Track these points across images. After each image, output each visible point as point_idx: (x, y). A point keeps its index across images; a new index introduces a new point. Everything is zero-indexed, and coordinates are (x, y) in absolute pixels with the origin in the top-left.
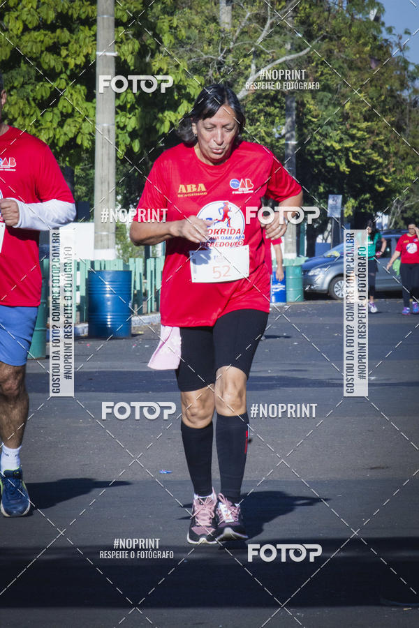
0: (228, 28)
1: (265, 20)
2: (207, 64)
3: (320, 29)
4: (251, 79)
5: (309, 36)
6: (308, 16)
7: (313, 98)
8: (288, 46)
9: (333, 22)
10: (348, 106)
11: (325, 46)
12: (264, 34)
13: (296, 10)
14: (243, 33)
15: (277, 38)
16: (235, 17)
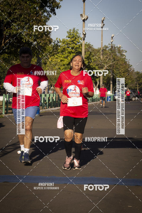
0: (102, 59)
1: (108, 58)
2: (99, 64)
3: (116, 59)
4: (105, 67)
5: (114, 60)
6: (114, 57)
7: (115, 70)
8: (111, 62)
9: (118, 58)
10: (120, 71)
11: (117, 62)
12: (107, 60)
13: (112, 56)
14: (104, 60)
15: (110, 61)
16: (103, 57)
